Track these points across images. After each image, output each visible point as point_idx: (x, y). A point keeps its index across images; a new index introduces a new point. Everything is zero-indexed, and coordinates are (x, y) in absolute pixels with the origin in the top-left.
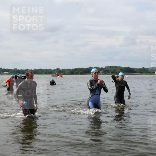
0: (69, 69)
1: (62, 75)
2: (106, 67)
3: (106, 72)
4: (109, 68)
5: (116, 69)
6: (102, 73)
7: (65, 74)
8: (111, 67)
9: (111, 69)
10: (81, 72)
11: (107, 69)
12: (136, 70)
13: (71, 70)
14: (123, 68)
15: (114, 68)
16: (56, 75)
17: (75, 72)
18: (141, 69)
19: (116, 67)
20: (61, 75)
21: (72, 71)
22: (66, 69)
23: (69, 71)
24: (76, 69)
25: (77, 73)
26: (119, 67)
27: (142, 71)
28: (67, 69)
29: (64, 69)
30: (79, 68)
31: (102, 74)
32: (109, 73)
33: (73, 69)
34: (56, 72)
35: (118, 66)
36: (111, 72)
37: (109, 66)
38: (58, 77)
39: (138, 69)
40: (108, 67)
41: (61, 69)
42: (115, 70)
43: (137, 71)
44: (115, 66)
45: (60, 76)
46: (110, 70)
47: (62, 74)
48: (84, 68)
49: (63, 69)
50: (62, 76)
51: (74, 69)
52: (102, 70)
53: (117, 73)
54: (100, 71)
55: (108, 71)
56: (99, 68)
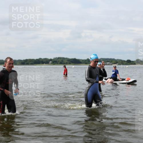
0: (20, 60)
2: (54, 58)
3: (54, 63)
5: (64, 60)
6: (51, 64)
8: (59, 58)
10: (32, 62)
11: (55, 60)
12: (81, 61)
13: (22, 60)
14: (70, 59)
15: (62, 59)
17: (26, 63)
18: (86, 60)
19: (64, 58)
21: (23, 62)
23: (20, 62)
24: (27, 60)
25: (28, 64)
26: (66, 58)
27: (87, 62)
28: (18, 60)
29: (16, 60)
30: (30, 59)
33: (24, 60)
36: (59, 63)
37: (58, 57)
39: (83, 60)
40: (57, 58)
42: (62, 61)
43: (83, 62)
44: (63, 58)
46: (59, 61)
48: (34, 59)
53: (64, 64)
54: (49, 62)
55: (56, 61)
56: (48, 59)
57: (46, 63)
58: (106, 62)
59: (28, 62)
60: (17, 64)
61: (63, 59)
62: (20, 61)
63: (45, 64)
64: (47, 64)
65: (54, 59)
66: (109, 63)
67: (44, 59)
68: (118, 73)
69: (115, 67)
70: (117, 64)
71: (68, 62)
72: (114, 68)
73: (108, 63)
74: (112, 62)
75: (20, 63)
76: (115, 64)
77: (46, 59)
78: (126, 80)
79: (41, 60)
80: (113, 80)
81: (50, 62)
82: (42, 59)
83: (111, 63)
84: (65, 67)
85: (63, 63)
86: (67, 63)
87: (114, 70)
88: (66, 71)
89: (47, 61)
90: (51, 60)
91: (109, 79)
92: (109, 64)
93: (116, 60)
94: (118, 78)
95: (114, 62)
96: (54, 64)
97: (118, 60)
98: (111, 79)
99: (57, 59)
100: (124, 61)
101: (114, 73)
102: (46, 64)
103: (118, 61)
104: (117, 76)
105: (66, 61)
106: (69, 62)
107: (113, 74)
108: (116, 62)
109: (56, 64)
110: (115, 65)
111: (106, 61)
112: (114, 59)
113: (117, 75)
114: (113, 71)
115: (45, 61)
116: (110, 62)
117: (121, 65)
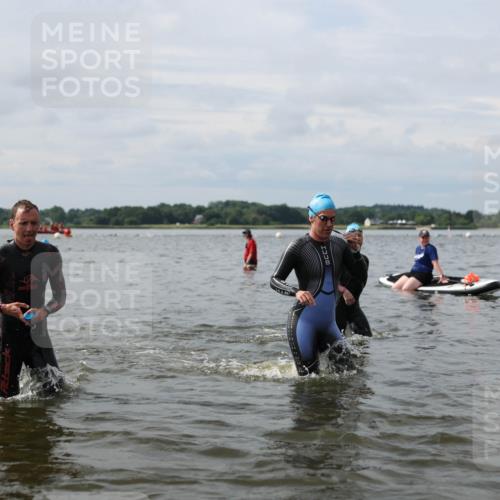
0: (92, 209)
1: (69, 228)
2: (212, 203)
3: (213, 221)
4: (222, 208)
5: (245, 210)
6: (202, 223)
7: (79, 225)
8: (228, 203)
9: (229, 210)
10: (134, 219)
11: (216, 210)
12: (305, 214)
13: (98, 212)
14: (266, 207)
15: (238, 208)
16: (49, 229)
17: (113, 219)
19: (244, 205)
20: (66, 230)
21: (102, 216)
22: (83, 208)
23: (92, 217)
24: (115, 211)
25: (119, 224)
26: (254, 204)
28: (87, 210)
29: (78, 210)
30: (126, 208)
31: (199, 226)
32: (222, 223)
33: (106, 210)
34: (48, 219)
35: (250, 201)
36: (228, 221)
37: (224, 200)
38: (57, 235)
40: (220, 203)
41: (67, 210)
42: (241, 214)
44: (243, 202)
45: (62, 233)
46: (227, 214)
47: (69, 225)
48: (141, 208)
49: (72, 211)
50: (68, 234)
51: (111, 210)
52: (200, 213)
53: (247, 223)
54: (194, 216)
55: (218, 216)
56: (190, 206)
57: (182, 222)
58: (393, 219)
59: (120, 219)
60: (84, 225)
61: (243, 208)
62: (92, 212)
63: (178, 224)
64: (187, 225)
65: (213, 206)
66: (404, 222)
67: (176, 206)
68: (436, 258)
69: (426, 236)
70: (433, 226)
71: (260, 218)
72: (421, 240)
73: (399, 222)
74: (413, 219)
75: (91, 220)
76: (423, 224)
77: (182, 206)
78: (463, 281)
79: (166, 210)
80: (419, 283)
81: (199, 217)
82: (168, 206)
83: (411, 222)
84: (248, 235)
85: (242, 220)
86: (255, 223)
87: (422, 248)
88: (252, 248)
89: (186, 215)
90: (200, 210)
91: (404, 278)
92: (402, 226)
93: (427, 210)
94: (436, 274)
95: (420, 218)
96: (212, 224)
97: (435, 210)
98: (412, 279)
99: (220, 206)
100: (458, 215)
101: (422, 255)
102: (182, 226)
103: (434, 215)
104: (432, 267)
105: (254, 215)
106: (264, 216)
107: (420, 261)
108: (429, 218)
109: (219, 225)
110: (425, 229)
111: (394, 214)
112: (421, 208)
113: (434, 263)
114: (418, 251)
115: (179, 212)
116: (407, 220)
117: (446, 228)
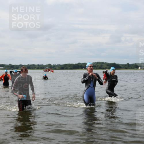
2: (93, 63)
4: (96, 64)
5: (103, 65)
7: (56, 69)
8: (98, 63)
10: (71, 67)
12: (121, 66)
13: (61, 65)
14: (109, 64)
15: (101, 64)
17: (65, 67)
18: (125, 65)
19: (103, 63)
21: (62, 66)
23: (59, 67)
24: (66, 65)
25: (67, 69)
26: (106, 63)
27: (127, 67)
28: (58, 65)
29: (55, 65)
30: (69, 64)
32: (96, 68)
33: (63, 65)
34: (47, 67)
36: (98, 68)
38: (50, 72)
39: (123, 65)
40: (96, 62)
41: (52, 65)
42: (102, 66)
43: (122, 67)
44: (102, 62)
46: (98, 66)
47: (53, 69)
48: (73, 64)
50: (53, 71)
55: (95, 66)
59: (67, 67)
63: (84, 69)
67: (83, 63)
71: (108, 67)
79: (80, 65)
82: (81, 63)
88: (105, 75)
105: (105, 66)
115: (84, 65)
